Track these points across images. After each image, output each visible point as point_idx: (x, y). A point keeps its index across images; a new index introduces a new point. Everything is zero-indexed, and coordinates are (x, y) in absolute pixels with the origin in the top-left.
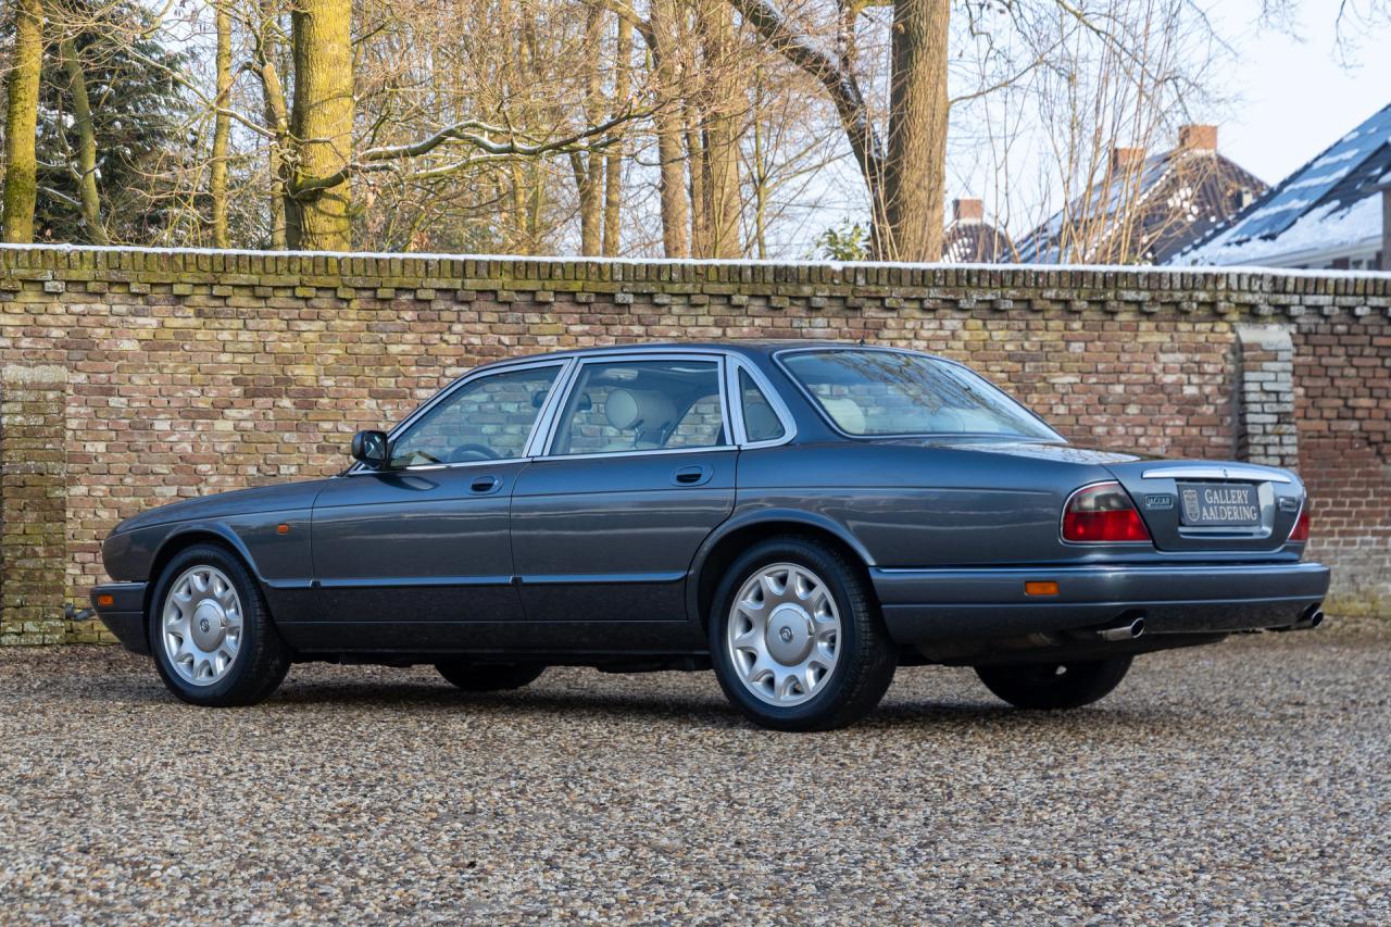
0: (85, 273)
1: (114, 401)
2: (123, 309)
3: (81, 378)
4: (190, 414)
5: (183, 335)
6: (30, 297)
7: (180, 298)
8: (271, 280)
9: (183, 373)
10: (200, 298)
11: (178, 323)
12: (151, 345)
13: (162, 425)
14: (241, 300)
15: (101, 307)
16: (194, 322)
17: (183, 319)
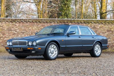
0: (95, 22)
1: (97, 32)
2: (98, 24)
3: (95, 30)
4: (103, 33)
5: (103, 26)
6: (91, 24)
7: (102, 23)
8: (110, 22)
9: (103, 30)
10: (104, 24)
11: (102, 26)
12: (100, 27)
13: (101, 34)
14: (107, 24)
15: (96, 24)
16: (104, 25)
17: (103, 25)
